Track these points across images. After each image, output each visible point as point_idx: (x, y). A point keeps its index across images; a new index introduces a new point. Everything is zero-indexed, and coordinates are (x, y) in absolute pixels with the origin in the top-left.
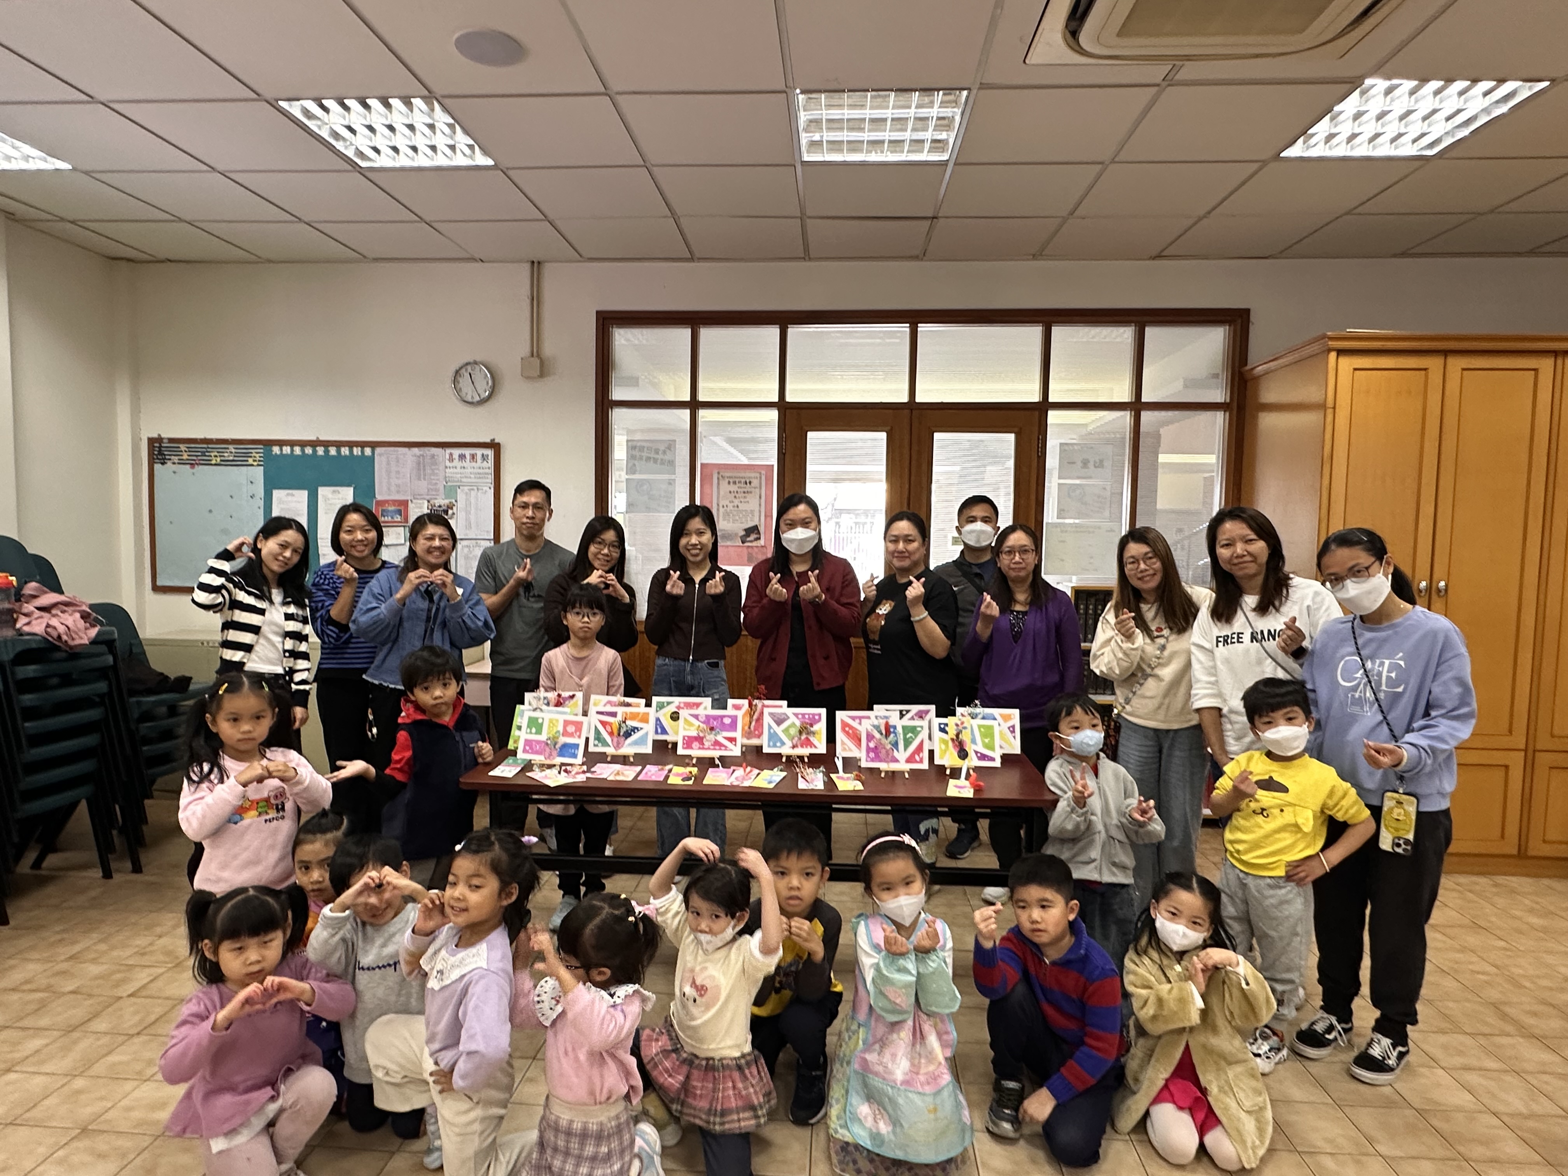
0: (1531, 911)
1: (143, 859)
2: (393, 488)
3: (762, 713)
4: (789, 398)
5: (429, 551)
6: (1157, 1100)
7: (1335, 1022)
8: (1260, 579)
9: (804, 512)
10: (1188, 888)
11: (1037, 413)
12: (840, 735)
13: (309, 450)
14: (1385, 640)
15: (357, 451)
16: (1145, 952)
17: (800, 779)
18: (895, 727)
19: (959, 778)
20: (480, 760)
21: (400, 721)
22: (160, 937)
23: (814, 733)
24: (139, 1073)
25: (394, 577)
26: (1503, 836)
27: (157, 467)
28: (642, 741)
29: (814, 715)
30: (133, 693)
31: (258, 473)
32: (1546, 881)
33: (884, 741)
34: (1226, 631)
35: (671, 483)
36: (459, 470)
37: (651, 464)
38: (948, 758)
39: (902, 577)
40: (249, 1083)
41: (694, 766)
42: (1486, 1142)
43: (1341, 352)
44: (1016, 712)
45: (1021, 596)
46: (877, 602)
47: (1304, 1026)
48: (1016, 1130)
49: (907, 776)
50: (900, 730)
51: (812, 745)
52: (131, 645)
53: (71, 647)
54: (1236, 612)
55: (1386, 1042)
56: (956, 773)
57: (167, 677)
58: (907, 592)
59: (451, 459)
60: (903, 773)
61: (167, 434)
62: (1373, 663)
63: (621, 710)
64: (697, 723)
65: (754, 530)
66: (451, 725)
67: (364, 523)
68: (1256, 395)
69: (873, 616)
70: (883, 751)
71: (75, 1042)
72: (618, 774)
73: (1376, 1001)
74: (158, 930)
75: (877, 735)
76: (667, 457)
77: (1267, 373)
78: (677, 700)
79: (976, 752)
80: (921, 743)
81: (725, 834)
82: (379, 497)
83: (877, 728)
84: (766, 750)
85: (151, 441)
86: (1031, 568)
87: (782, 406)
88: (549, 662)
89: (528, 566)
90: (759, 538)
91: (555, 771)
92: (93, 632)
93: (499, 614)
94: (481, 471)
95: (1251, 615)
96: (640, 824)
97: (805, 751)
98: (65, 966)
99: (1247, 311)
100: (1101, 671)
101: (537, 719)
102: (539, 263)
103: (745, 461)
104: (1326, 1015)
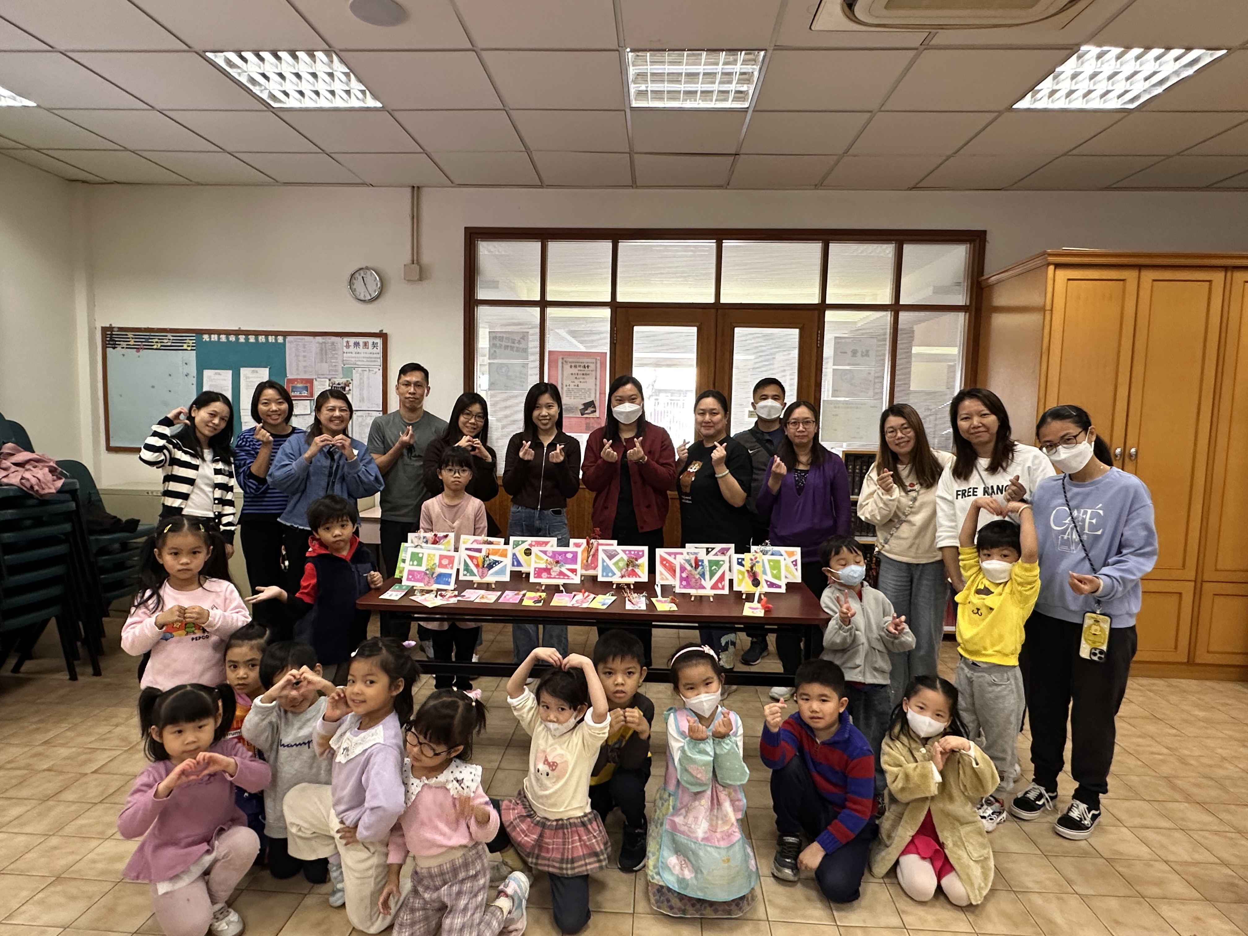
0: (1197, 706)
1: (102, 665)
2: (301, 368)
3: (597, 550)
4: (620, 299)
5: (331, 420)
6: (905, 852)
7: (1044, 792)
8: (992, 445)
9: (631, 390)
10: (933, 687)
11: (816, 313)
12: (659, 567)
13: (232, 338)
14: (1088, 494)
15: (271, 339)
16: (898, 738)
17: (627, 602)
18: (702, 561)
19: (753, 602)
20: (373, 586)
21: (307, 555)
22: (117, 726)
23: (638, 566)
24: (103, 833)
25: (303, 440)
26: (1176, 648)
27: (109, 350)
28: (502, 572)
29: (638, 551)
30: (92, 532)
31: (192, 356)
32: (1208, 683)
33: (694, 572)
34: (964, 486)
35: (525, 366)
36: (354, 355)
37: (508, 351)
38: (744, 586)
39: (708, 442)
40: (190, 840)
41: (543, 591)
42: (1159, 883)
43: (1058, 266)
44: (798, 550)
45: (804, 459)
46: (689, 463)
47: (1020, 795)
48: (795, 875)
49: (712, 599)
50: (706, 563)
51: (636, 575)
52: (90, 494)
53: (42, 496)
54: (971, 471)
55: (1083, 807)
56: (750, 597)
57: (119, 520)
58: (712, 455)
59: (348, 346)
60: (709, 597)
61: (118, 323)
62: (1079, 512)
63: (484, 547)
64: (545, 557)
65: (591, 404)
66: (349, 558)
67: (277, 397)
68: (990, 298)
69: (685, 473)
70: (693, 580)
71: (50, 809)
72: (483, 597)
73: (1076, 774)
74: (115, 721)
75: (689, 568)
76: (521, 346)
77: (999, 282)
78: (530, 539)
79: (767, 581)
80: (724, 574)
81: (567, 646)
82: (290, 376)
83: (688, 561)
84: (600, 579)
85: (104, 329)
86: (812, 436)
87: (614, 305)
88: (428, 509)
89: (410, 432)
90: (595, 411)
91: (432, 595)
92: (60, 483)
93: (387, 471)
94: (372, 356)
95: (984, 474)
96: (500, 638)
97: (632, 580)
98: (40, 749)
99: (985, 232)
100: (866, 518)
101: (418, 554)
102: (418, 187)
103: (583, 349)
104: (1036, 786)
